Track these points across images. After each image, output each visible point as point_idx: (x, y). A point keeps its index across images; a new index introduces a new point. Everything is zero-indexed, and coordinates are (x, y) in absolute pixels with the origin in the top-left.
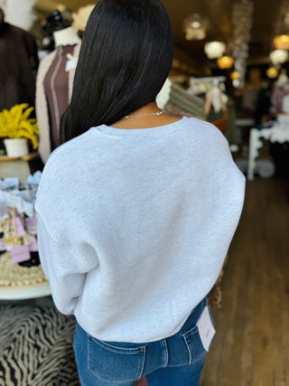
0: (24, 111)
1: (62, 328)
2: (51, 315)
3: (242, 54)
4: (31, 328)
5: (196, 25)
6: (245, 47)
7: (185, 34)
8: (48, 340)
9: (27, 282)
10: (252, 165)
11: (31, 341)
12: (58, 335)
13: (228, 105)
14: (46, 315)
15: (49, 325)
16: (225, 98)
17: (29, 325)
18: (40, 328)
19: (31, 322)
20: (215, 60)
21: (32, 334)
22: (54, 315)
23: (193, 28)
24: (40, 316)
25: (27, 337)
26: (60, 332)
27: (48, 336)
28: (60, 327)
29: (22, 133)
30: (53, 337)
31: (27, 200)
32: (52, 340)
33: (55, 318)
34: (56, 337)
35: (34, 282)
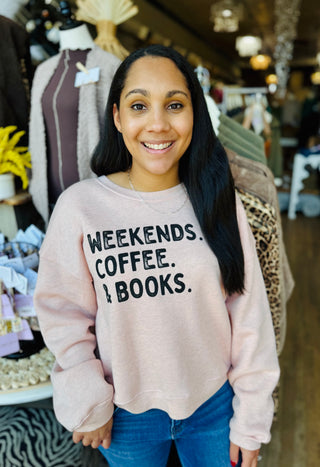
0: (11, 135)
1: (59, 443)
2: (42, 422)
3: (285, 54)
4: (15, 441)
5: (227, 13)
6: (290, 47)
7: (213, 24)
8: (40, 461)
9: (15, 386)
10: (295, 200)
11: (15, 461)
12: (54, 453)
13: (272, 126)
14: (34, 422)
15: (40, 437)
16: (268, 117)
17: (12, 437)
18: (28, 442)
19: (13, 432)
20: (248, 59)
21: (17, 451)
22: (47, 421)
23: (223, 18)
24: (27, 422)
25: (9, 455)
26: (56, 449)
27: (39, 454)
28: (55, 441)
29: (7, 167)
30: (47, 456)
31: (18, 272)
32: (45, 460)
33: (48, 427)
34: (52, 457)
35: (24, 384)
